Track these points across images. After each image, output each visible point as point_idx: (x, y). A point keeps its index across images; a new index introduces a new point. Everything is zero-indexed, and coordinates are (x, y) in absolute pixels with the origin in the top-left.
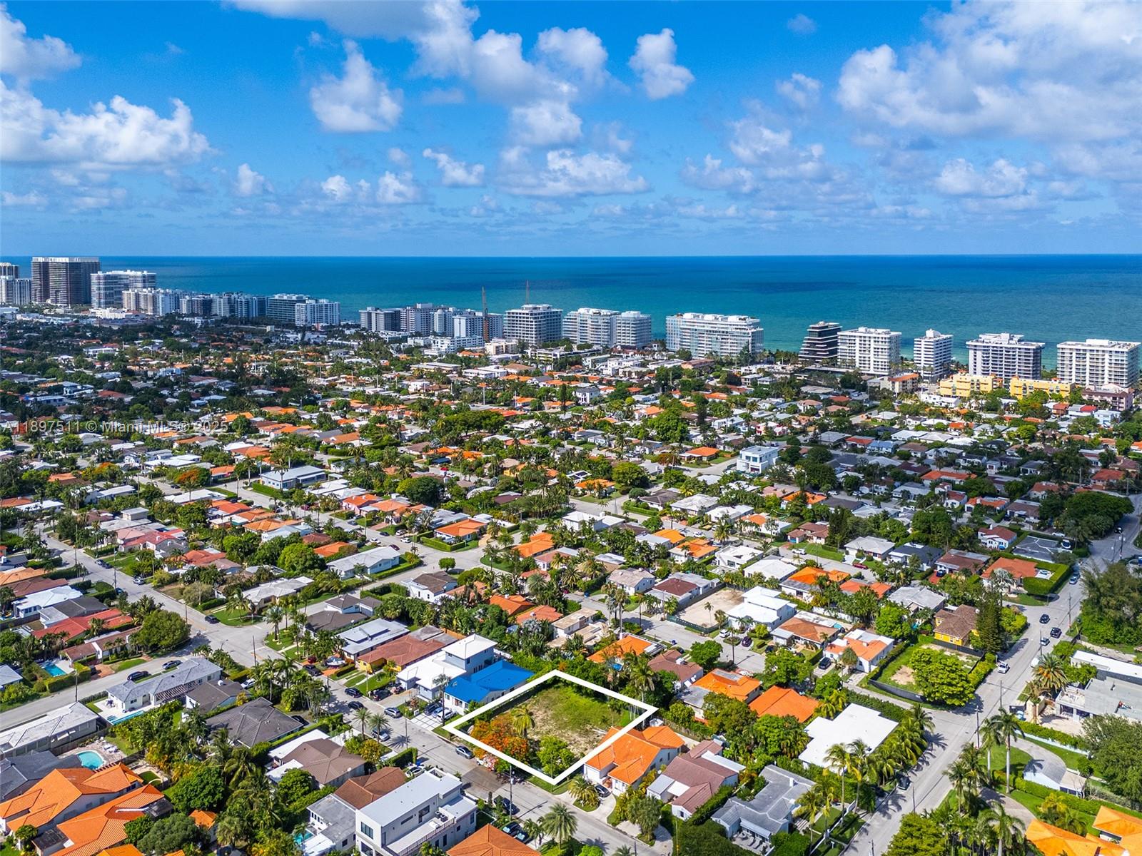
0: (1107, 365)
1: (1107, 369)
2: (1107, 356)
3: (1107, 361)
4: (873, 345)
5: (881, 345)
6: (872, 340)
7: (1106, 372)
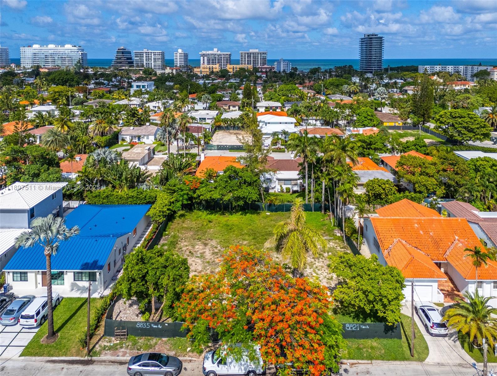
0: (259, 59)
1: (259, 61)
2: (259, 56)
3: (259, 57)
4: (153, 57)
5: (157, 57)
6: (153, 54)
7: (259, 63)
